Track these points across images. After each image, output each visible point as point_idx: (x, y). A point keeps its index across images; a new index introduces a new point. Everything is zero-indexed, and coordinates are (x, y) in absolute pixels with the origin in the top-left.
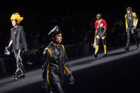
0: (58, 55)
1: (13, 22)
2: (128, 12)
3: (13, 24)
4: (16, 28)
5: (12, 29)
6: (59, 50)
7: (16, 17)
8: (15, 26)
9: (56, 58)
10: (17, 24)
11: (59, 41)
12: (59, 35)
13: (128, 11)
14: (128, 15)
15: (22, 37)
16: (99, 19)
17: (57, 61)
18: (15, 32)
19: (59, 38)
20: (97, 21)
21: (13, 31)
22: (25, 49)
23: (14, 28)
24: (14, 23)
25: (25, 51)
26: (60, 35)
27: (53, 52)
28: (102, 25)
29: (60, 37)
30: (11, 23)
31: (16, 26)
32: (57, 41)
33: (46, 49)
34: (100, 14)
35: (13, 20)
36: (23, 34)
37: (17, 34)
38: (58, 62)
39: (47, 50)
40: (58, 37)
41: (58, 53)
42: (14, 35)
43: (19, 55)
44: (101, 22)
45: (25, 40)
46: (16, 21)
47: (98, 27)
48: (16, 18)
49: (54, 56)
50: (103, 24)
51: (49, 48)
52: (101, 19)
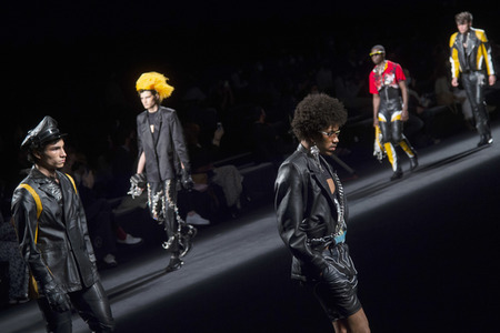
0: (59, 203)
1: (143, 95)
2: (462, 28)
3: (143, 101)
4: (154, 114)
5: (140, 118)
6: (59, 185)
7: (152, 83)
8: (152, 107)
9: (54, 209)
10: (156, 102)
11: (56, 163)
12: (56, 145)
13: (463, 23)
14: (462, 37)
15: (175, 142)
16: (380, 62)
17: (59, 221)
18: (152, 127)
19: (58, 154)
20: (374, 71)
21: (144, 122)
22: (184, 178)
23: (148, 115)
24: (146, 99)
25: (181, 184)
26: (61, 143)
27: (45, 195)
28: (390, 78)
29: (58, 151)
30: (140, 99)
31: (155, 109)
32: (50, 162)
33: (20, 187)
34: (381, 47)
35: (142, 91)
36: (177, 131)
37: (158, 132)
38: (63, 221)
39: (23, 190)
40: (54, 152)
41: (58, 196)
42: (150, 137)
43: (167, 195)
44: (388, 71)
45: (184, 149)
46: (153, 91)
47: (379, 88)
48: (153, 86)
49: (48, 204)
50: (393, 76)
51: (28, 183)
52: (386, 61)
